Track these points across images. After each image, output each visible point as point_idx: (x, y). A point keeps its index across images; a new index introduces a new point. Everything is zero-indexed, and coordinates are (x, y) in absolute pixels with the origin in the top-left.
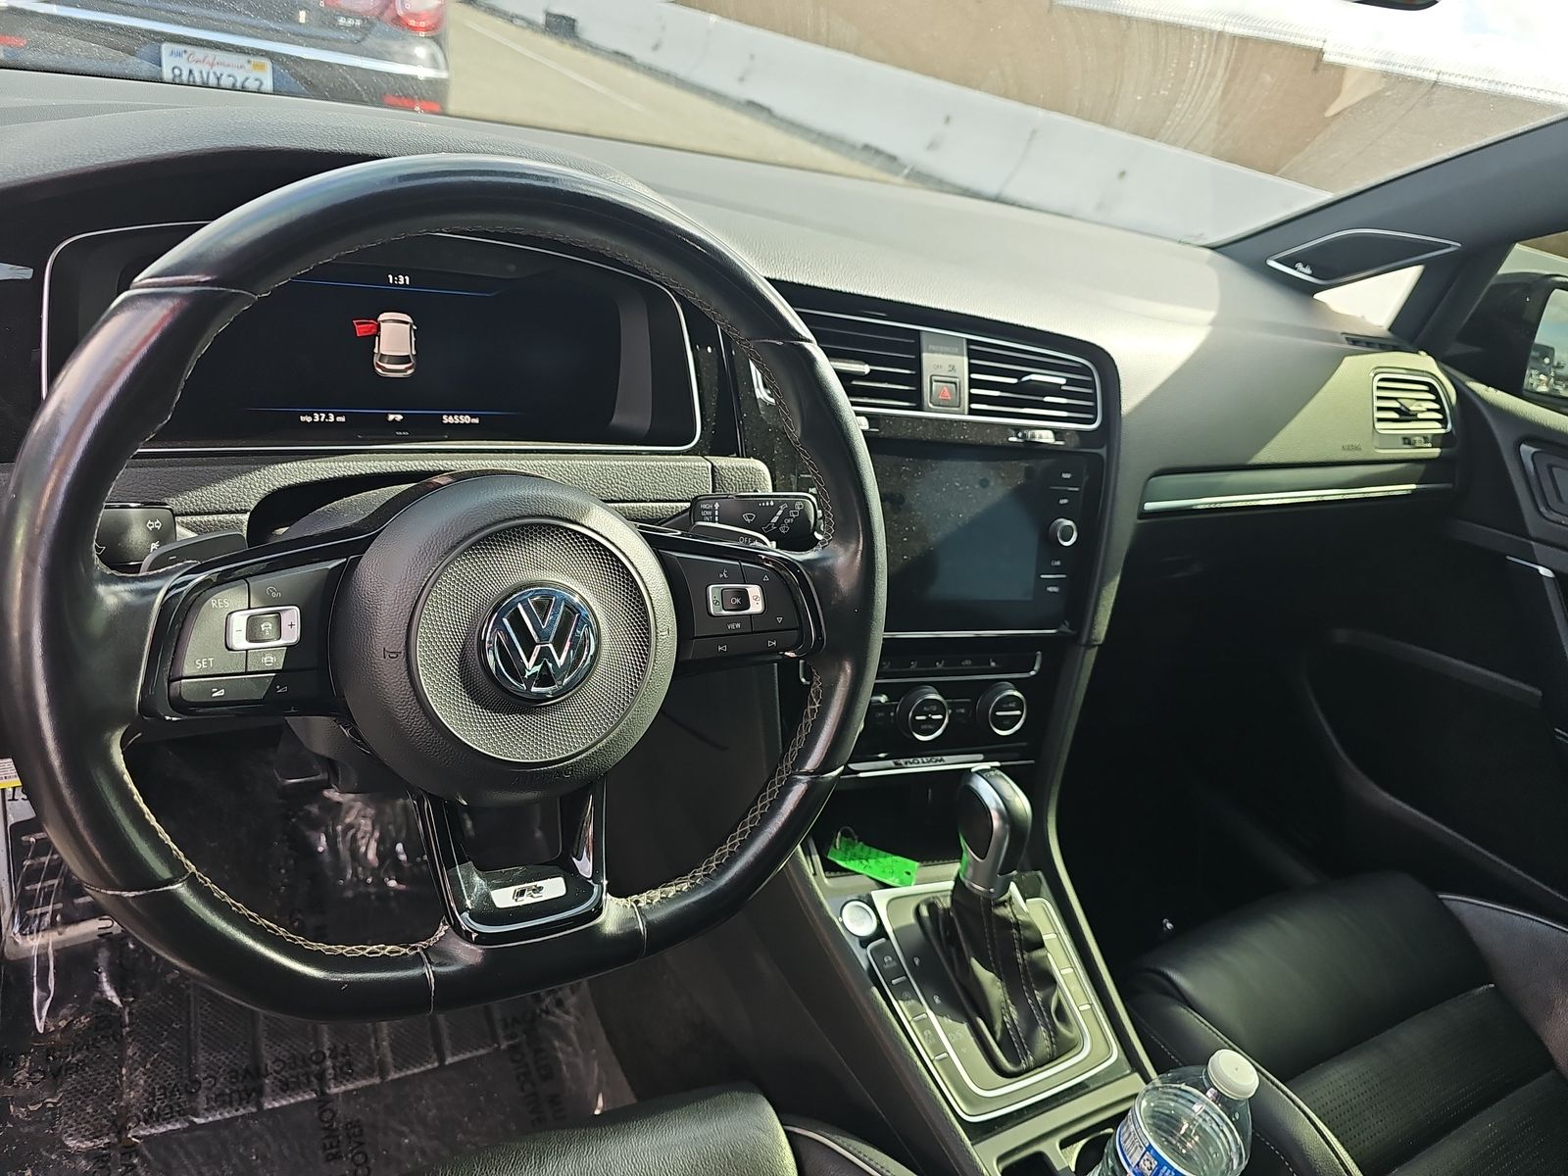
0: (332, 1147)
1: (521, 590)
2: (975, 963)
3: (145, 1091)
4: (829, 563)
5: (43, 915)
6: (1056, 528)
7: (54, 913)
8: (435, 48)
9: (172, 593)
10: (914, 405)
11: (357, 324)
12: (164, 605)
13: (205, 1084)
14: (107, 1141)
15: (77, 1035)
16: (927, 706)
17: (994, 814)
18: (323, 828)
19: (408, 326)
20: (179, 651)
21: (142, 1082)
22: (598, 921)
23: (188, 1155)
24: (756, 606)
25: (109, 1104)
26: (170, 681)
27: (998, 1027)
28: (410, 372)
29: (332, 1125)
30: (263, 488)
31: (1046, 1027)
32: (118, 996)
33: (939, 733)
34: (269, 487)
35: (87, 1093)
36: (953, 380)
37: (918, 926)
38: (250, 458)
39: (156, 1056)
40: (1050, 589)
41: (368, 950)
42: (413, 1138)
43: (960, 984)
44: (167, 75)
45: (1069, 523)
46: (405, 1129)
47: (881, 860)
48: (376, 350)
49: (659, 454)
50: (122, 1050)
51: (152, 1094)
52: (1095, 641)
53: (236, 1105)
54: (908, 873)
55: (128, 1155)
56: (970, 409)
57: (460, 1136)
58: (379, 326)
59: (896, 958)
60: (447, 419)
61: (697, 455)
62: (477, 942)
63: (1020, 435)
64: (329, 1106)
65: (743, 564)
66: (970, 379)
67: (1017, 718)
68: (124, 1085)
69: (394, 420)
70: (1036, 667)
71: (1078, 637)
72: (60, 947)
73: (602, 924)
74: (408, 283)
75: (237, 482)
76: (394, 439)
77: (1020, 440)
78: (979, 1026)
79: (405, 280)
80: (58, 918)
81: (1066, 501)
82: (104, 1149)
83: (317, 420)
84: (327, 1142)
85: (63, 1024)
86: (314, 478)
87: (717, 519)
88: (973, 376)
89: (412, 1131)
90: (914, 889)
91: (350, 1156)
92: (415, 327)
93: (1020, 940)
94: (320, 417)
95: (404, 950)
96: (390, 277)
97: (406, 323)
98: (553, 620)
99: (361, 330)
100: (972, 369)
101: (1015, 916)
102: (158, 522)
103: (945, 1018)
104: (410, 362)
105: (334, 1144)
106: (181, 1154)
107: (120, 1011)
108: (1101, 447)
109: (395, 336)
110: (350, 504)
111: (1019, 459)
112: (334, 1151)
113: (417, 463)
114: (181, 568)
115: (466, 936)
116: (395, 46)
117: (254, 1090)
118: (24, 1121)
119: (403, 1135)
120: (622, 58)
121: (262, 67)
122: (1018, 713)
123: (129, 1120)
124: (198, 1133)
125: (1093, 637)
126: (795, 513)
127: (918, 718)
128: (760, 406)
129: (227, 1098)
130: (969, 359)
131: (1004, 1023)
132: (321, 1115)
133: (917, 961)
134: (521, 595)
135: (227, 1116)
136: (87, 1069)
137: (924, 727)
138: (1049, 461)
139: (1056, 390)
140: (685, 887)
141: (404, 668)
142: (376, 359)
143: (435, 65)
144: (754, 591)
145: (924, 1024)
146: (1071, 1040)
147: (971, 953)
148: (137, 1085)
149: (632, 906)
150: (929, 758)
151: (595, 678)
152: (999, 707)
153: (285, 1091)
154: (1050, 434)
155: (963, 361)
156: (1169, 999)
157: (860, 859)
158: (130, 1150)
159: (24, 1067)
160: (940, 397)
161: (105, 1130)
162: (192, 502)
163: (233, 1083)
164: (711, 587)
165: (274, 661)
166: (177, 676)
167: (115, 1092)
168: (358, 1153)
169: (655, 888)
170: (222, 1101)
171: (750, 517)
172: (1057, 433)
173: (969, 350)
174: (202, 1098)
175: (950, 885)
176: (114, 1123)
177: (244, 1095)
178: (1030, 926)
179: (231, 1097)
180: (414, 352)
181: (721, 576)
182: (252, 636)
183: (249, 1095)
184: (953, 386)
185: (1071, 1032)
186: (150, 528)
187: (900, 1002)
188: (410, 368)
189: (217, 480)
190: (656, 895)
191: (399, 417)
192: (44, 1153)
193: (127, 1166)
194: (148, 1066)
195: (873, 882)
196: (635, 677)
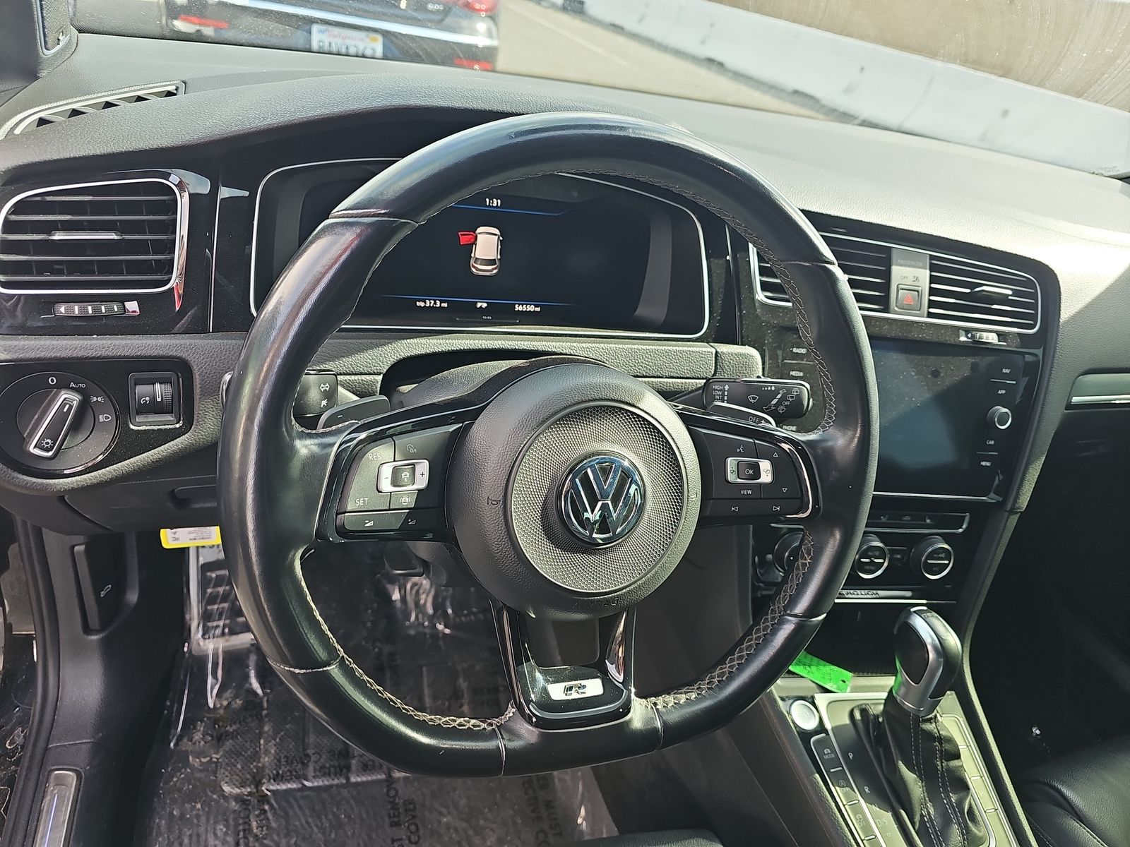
0: (395, 816)
1: (590, 457)
2: (901, 766)
3: (275, 757)
4: (830, 444)
5: (217, 627)
6: (993, 414)
7: (224, 626)
8: (491, 23)
9: (343, 447)
10: (882, 307)
11: (462, 235)
12: (338, 456)
13: (313, 758)
14: (249, 790)
15: (234, 712)
16: (872, 551)
17: (929, 647)
18: (397, 584)
19: (497, 237)
20: (345, 492)
21: (273, 751)
22: (627, 718)
23: (300, 807)
24: (766, 477)
25: (252, 764)
26: (337, 514)
27: (917, 819)
28: (495, 271)
29: (395, 800)
30: (393, 357)
31: (959, 825)
32: (261, 688)
33: (879, 573)
34: (397, 357)
35: (238, 754)
36: (916, 288)
37: (852, 726)
38: (384, 334)
39: (282, 733)
40: (983, 463)
41: (458, 722)
42: (449, 818)
43: (887, 779)
44: (315, 46)
45: (1005, 410)
46: (444, 811)
47: (822, 668)
48: (473, 255)
49: (674, 341)
50: (261, 727)
51: (279, 761)
52: (1018, 508)
53: (333, 777)
54: (844, 682)
55: (261, 803)
56: (929, 313)
57: (482, 822)
58: (477, 236)
59: (833, 751)
60: (518, 308)
61: (704, 342)
62: (536, 725)
63: (969, 335)
64: (394, 786)
65: (756, 441)
66: (930, 288)
67: (945, 566)
68: (262, 751)
69: (481, 307)
70: (964, 526)
71: (1004, 503)
72: (226, 649)
73: (630, 721)
74: (499, 205)
75: (376, 352)
76: (481, 322)
77: (969, 340)
78: (901, 815)
79: (497, 203)
80: (227, 630)
81: (1004, 392)
82: (247, 795)
83: (428, 305)
84: (392, 812)
85: (225, 703)
86: (428, 352)
87: (726, 398)
88: (933, 286)
89: (449, 813)
90: (848, 695)
91: (407, 824)
92: (501, 238)
93: (941, 751)
94: (430, 303)
95: (483, 725)
96: (487, 200)
97: (496, 235)
98: (612, 482)
99: (464, 240)
100: (933, 280)
101: (939, 732)
102: (327, 385)
103: (873, 806)
104: (496, 264)
105: (396, 814)
106: (295, 806)
107: (261, 699)
108: (1039, 348)
109: (487, 244)
110: (457, 375)
111: (968, 356)
112: (396, 819)
113: (500, 342)
114: (348, 427)
115: (528, 719)
116: (465, 23)
117: (344, 767)
118: (199, 769)
119: (441, 814)
120: (617, 28)
121: (375, 40)
122: (946, 562)
123: (263, 777)
124: (307, 793)
125: (1017, 505)
126: (792, 397)
127: (862, 560)
128: (757, 304)
129: (327, 771)
130: (931, 271)
131: (922, 816)
132: (388, 791)
133: (851, 756)
134: (590, 462)
135: (326, 783)
136: (239, 737)
137: (868, 567)
138: (992, 358)
139: (1003, 300)
140: (693, 696)
141: (501, 513)
142: (472, 261)
143: (490, 36)
144: (765, 465)
145: (857, 809)
146: (980, 838)
147: (899, 755)
148: (270, 753)
149: (652, 708)
150: (866, 591)
151: (639, 529)
152: (931, 556)
153: (365, 770)
154: (995, 336)
155: (926, 273)
156: (1063, 812)
157: (805, 665)
158: (263, 799)
159: (199, 730)
160: (904, 302)
161: (248, 783)
162: (345, 366)
163: (331, 760)
164: (730, 459)
165: (408, 501)
166: (343, 511)
167: (256, 756)
168: (412, 824)
169: (669, 694)
170: (323, 772)
171: (754, 398)
172: (1001, 335)
173: (931, 264)
174: (311, 768)
175: (884, 695)
176: (254, 778)
177: (338, 770)
178: (950, 740)
179: (330, 770)
180: (499, 257)
181: (738, 450)
182: (395, 482)
183: (341, 771)
184: (916, 293)
185: (979, 831)
186: (322, 390)
187: (837, 788)
188: (495, 269)
189: (362, 350)
190: (670, 699)
191: (485, 305)
192: (210, 793)
193: (261, 810)
194: (278, 740)
195: (814, 685)
196: (669, 530)
